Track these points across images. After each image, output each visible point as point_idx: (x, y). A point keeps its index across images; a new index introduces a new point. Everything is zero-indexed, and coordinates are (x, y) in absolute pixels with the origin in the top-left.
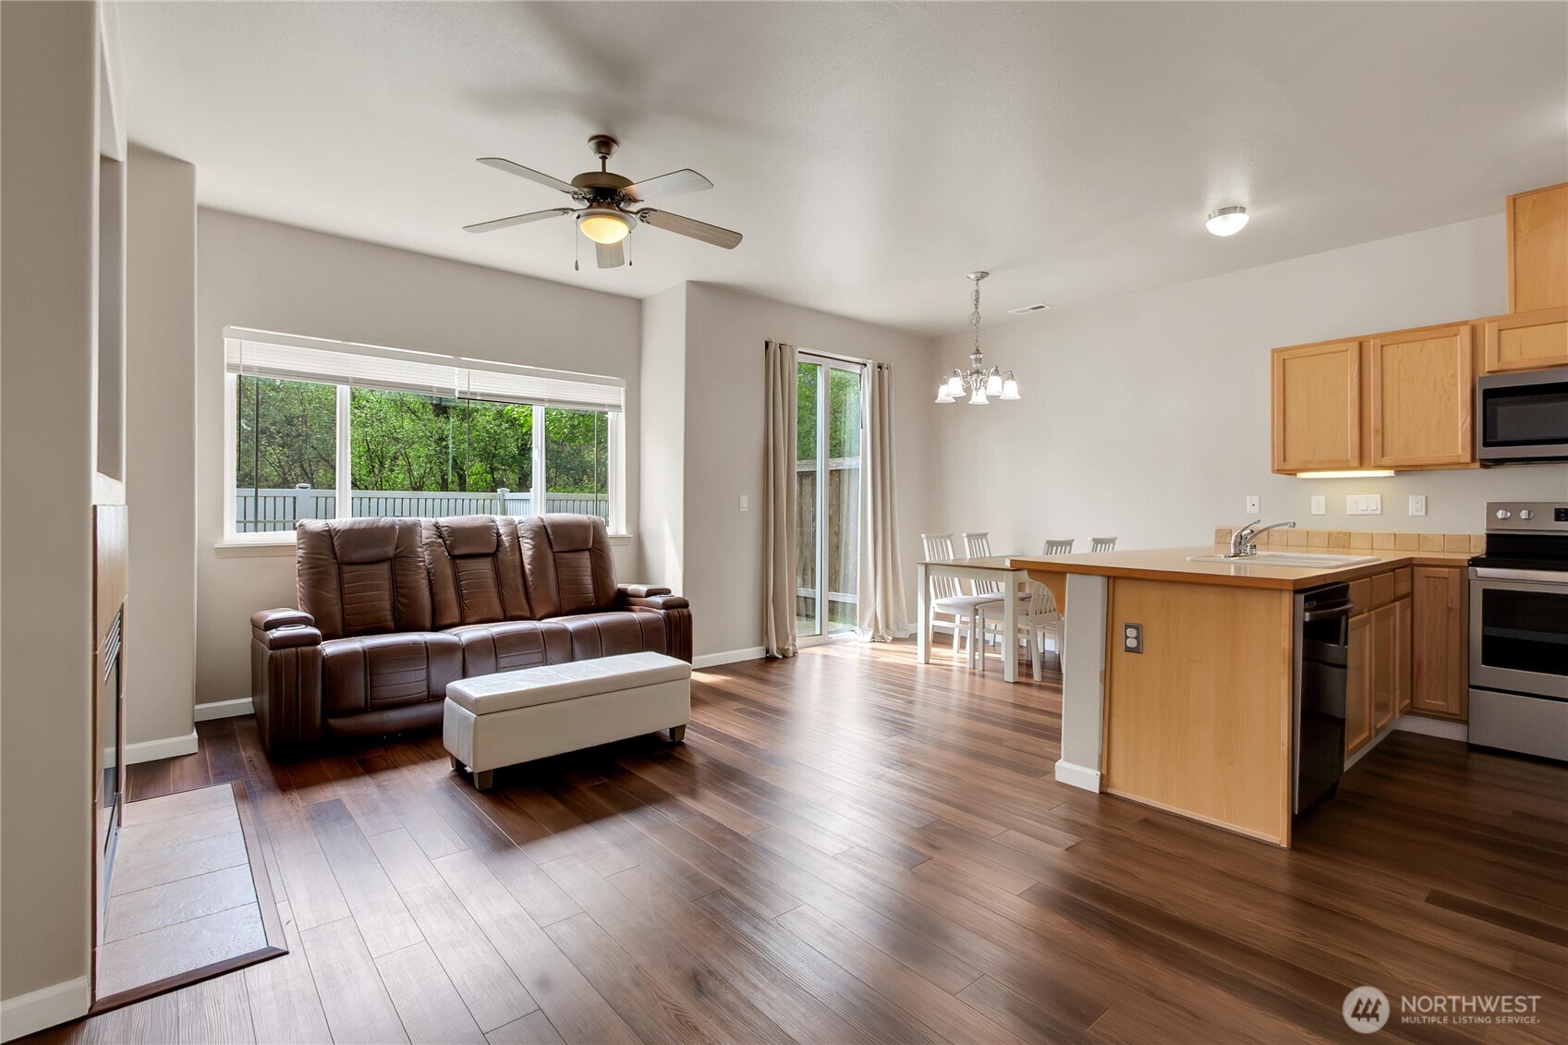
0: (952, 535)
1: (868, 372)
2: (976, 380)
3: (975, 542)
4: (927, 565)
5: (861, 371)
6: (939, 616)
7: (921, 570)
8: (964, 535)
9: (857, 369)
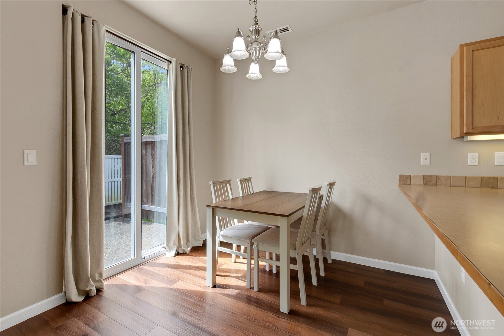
0: (231, 180)
1: (173, 66)
2: (256, 48)
3: (244, 184)
4: (214, 208)
5: (168, 67)
6: (222, 244)
7: (209, 211)
8: (238, 180)
9: (165, 65)
